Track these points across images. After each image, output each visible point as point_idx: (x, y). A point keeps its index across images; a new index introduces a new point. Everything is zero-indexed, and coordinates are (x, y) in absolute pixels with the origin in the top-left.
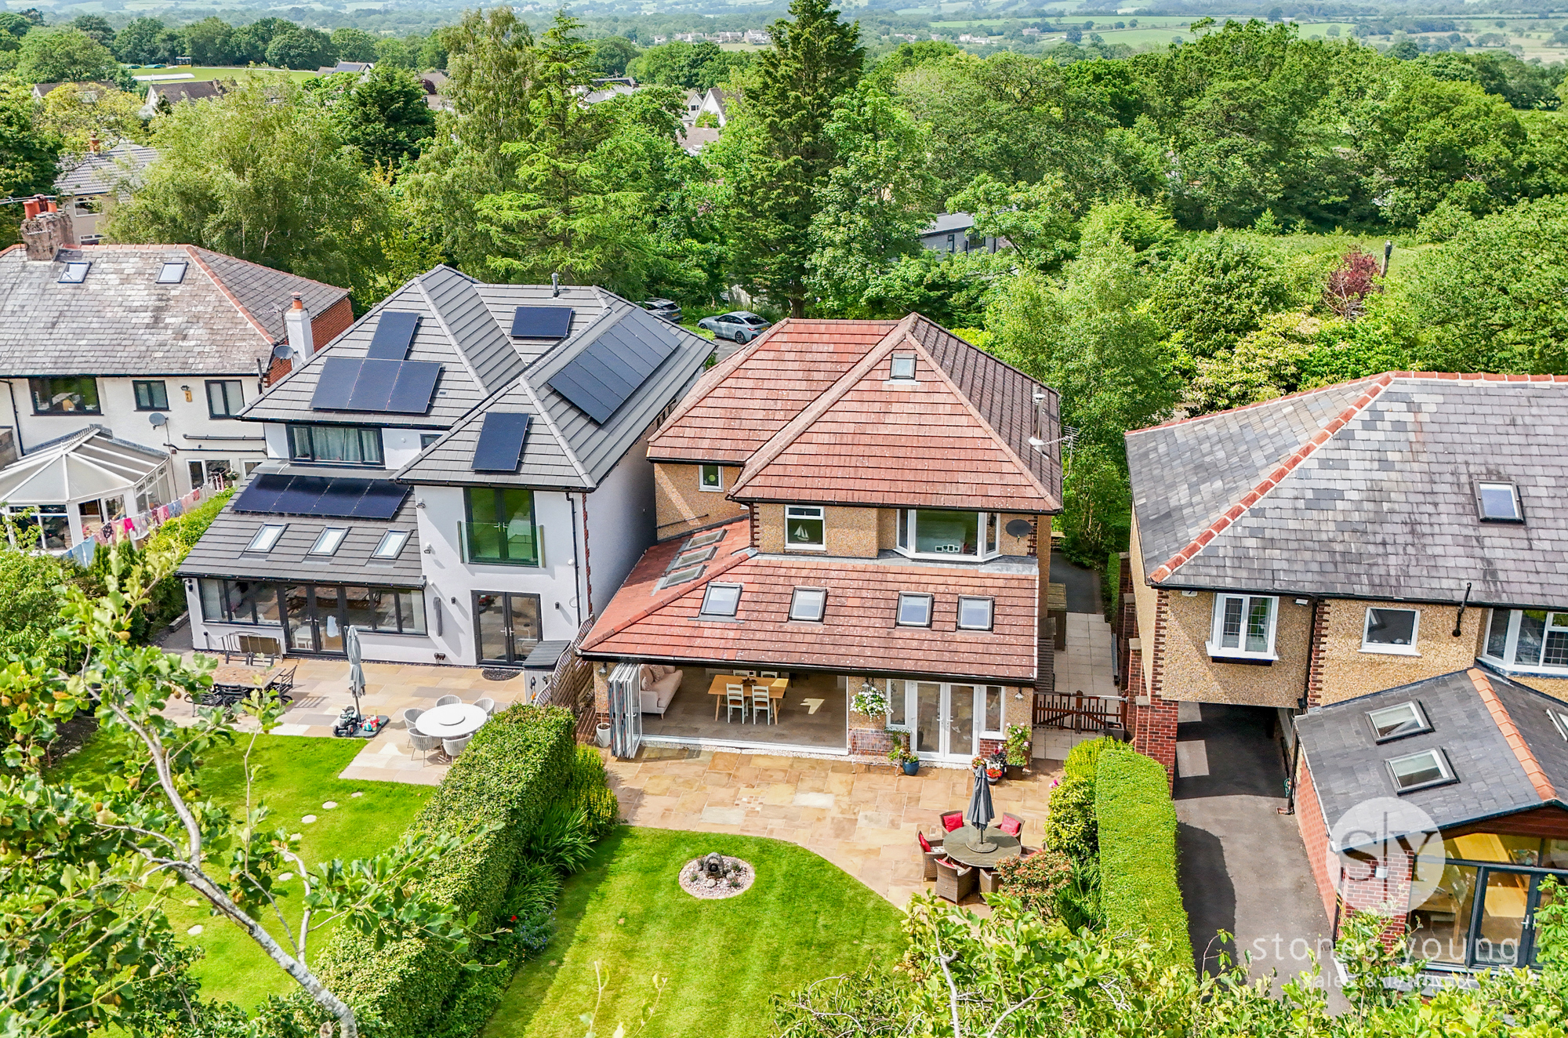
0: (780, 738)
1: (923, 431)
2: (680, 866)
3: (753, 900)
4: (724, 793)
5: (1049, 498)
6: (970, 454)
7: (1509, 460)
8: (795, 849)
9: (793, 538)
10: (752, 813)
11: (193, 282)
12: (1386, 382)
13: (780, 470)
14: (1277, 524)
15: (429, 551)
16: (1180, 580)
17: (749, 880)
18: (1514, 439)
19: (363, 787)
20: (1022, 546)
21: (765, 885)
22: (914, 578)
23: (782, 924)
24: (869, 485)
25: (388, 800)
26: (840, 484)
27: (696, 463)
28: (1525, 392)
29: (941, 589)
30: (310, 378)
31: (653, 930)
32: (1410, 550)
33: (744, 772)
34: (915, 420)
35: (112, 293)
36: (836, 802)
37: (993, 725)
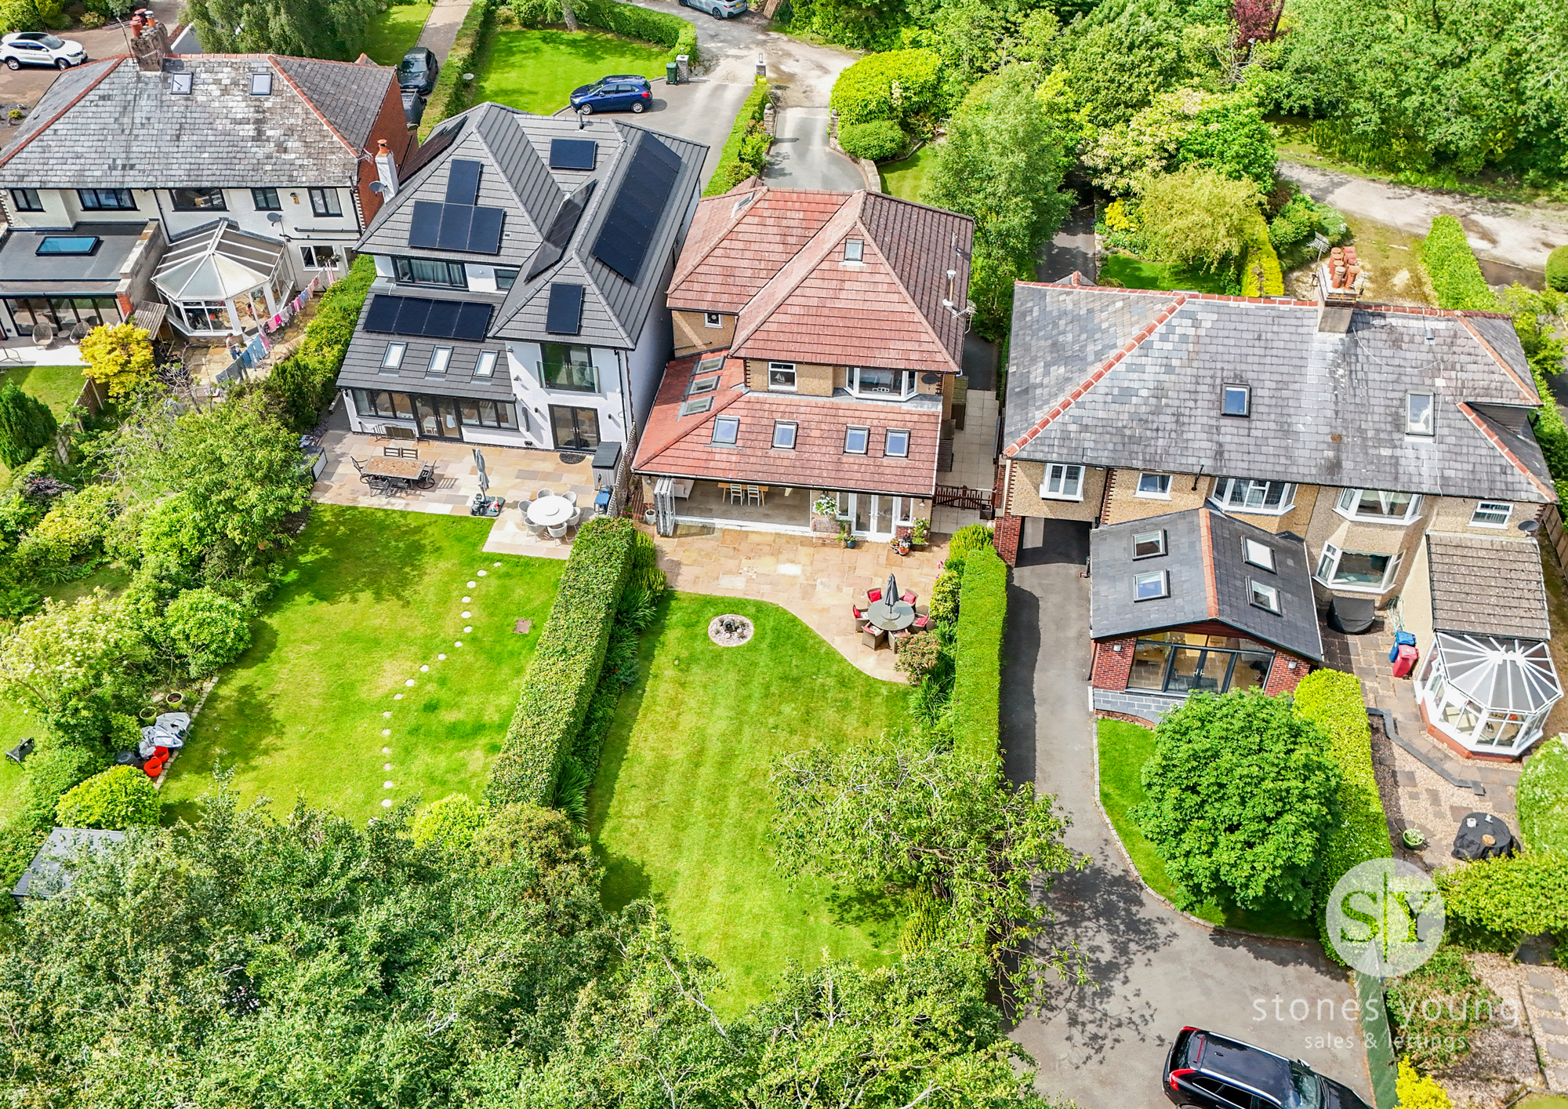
0: (766, 517)
1: (867, 306)
2: (708, 622)
3: (752, 648)
4: (731, 564)
5: (952, 362)
6: (899, 326)
7: (1250, 367)
8: (777, 609)
9: (774, 380)
10: (750, 580)
11: (280, 93)
12: (1181, 302)
13: (764, 335)
14: (1092, 413)
15: (517, 379)
16: (1024, 455)
17: (750, 632)
18: (1257, 351)
19: (501, 558)
20: (932, 389)
21: (760, 637)
22: (857, 414)
23: (771, 664)
24: (827, 349)
25: (519, 569)
26: (807, 348)
27: (703, 312)
28: (1274, 313)
29: (875, 422)
30: (403, 218)
31: (695, 669)
32: (1173, 435)
33: (744, 547)
34: (861, 296)
35: (217, 104)
36: (803, 571)
37: (906, 517)
